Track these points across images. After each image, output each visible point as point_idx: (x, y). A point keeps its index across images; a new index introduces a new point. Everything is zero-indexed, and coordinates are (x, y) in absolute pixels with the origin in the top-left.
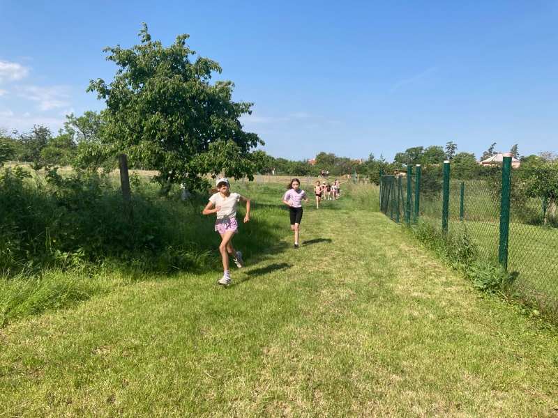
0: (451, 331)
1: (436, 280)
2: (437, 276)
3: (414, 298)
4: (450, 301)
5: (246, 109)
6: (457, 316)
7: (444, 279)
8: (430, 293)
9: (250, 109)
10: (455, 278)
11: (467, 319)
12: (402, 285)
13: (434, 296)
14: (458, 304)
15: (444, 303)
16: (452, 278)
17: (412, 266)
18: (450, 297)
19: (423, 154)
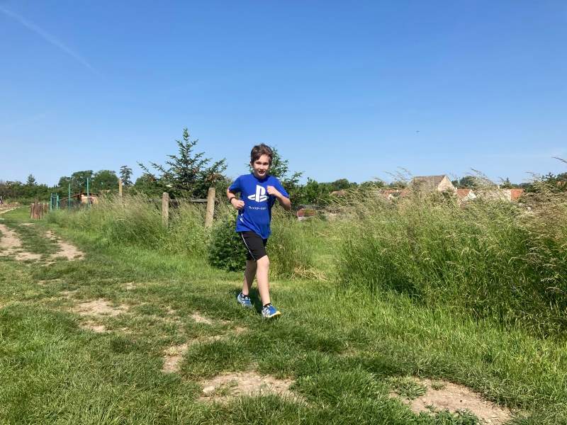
19: (93, 178)
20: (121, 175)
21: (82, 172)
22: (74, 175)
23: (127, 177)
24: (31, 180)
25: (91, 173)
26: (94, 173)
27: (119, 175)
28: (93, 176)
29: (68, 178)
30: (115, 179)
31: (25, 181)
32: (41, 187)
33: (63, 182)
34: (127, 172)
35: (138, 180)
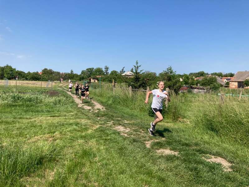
19: (94, 71)
20: (105, 69)
21: (90, 68)
22: (87, 69)
23: (107, 71)
24: (72, 72)
25: (93, 69)
26: (94, 69)
27: (104, 70)
28: (94, 70)
29: (85, 71)
30: (102, 71)
31: (70, 72)
32: (75, 75)
33: (83, 72)
34: (107, 68)
35: (111, 72)
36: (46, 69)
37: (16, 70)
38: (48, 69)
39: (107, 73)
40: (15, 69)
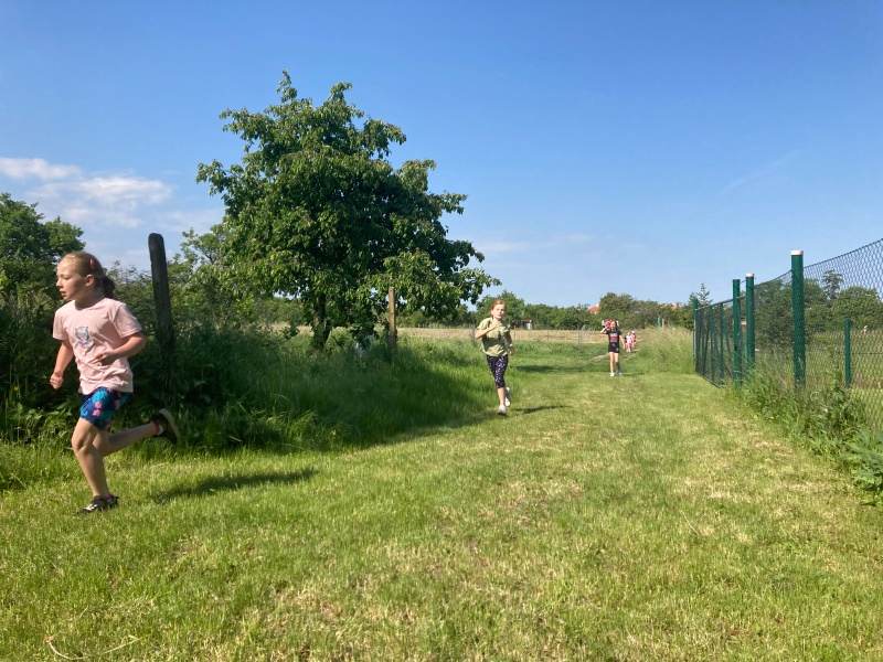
0: (784, 570)
1: (772, 471)
2: (777, 464)
3: (712, 502)
4: (794, 508)
5: (453, 204)
6: (806, 538)
7: (789, 469)
8: (751, 494)
9: (461, 204)
10: (814, 468)
11: (831, 546)
12: (693, 478)
13: (758, 499)
14: (814, 515)
15: (779, 513)
16: (809, 467)
17: (726, 446)
18: (796, 501)
36: (611, 296)
37: (526, 304)
38: (619, 294)
39: (833, 297)
40: (522, 302)
